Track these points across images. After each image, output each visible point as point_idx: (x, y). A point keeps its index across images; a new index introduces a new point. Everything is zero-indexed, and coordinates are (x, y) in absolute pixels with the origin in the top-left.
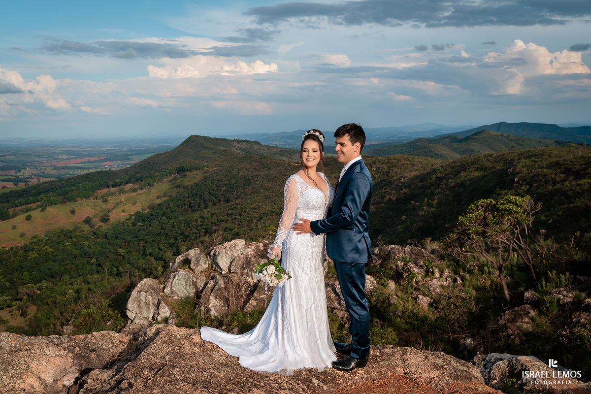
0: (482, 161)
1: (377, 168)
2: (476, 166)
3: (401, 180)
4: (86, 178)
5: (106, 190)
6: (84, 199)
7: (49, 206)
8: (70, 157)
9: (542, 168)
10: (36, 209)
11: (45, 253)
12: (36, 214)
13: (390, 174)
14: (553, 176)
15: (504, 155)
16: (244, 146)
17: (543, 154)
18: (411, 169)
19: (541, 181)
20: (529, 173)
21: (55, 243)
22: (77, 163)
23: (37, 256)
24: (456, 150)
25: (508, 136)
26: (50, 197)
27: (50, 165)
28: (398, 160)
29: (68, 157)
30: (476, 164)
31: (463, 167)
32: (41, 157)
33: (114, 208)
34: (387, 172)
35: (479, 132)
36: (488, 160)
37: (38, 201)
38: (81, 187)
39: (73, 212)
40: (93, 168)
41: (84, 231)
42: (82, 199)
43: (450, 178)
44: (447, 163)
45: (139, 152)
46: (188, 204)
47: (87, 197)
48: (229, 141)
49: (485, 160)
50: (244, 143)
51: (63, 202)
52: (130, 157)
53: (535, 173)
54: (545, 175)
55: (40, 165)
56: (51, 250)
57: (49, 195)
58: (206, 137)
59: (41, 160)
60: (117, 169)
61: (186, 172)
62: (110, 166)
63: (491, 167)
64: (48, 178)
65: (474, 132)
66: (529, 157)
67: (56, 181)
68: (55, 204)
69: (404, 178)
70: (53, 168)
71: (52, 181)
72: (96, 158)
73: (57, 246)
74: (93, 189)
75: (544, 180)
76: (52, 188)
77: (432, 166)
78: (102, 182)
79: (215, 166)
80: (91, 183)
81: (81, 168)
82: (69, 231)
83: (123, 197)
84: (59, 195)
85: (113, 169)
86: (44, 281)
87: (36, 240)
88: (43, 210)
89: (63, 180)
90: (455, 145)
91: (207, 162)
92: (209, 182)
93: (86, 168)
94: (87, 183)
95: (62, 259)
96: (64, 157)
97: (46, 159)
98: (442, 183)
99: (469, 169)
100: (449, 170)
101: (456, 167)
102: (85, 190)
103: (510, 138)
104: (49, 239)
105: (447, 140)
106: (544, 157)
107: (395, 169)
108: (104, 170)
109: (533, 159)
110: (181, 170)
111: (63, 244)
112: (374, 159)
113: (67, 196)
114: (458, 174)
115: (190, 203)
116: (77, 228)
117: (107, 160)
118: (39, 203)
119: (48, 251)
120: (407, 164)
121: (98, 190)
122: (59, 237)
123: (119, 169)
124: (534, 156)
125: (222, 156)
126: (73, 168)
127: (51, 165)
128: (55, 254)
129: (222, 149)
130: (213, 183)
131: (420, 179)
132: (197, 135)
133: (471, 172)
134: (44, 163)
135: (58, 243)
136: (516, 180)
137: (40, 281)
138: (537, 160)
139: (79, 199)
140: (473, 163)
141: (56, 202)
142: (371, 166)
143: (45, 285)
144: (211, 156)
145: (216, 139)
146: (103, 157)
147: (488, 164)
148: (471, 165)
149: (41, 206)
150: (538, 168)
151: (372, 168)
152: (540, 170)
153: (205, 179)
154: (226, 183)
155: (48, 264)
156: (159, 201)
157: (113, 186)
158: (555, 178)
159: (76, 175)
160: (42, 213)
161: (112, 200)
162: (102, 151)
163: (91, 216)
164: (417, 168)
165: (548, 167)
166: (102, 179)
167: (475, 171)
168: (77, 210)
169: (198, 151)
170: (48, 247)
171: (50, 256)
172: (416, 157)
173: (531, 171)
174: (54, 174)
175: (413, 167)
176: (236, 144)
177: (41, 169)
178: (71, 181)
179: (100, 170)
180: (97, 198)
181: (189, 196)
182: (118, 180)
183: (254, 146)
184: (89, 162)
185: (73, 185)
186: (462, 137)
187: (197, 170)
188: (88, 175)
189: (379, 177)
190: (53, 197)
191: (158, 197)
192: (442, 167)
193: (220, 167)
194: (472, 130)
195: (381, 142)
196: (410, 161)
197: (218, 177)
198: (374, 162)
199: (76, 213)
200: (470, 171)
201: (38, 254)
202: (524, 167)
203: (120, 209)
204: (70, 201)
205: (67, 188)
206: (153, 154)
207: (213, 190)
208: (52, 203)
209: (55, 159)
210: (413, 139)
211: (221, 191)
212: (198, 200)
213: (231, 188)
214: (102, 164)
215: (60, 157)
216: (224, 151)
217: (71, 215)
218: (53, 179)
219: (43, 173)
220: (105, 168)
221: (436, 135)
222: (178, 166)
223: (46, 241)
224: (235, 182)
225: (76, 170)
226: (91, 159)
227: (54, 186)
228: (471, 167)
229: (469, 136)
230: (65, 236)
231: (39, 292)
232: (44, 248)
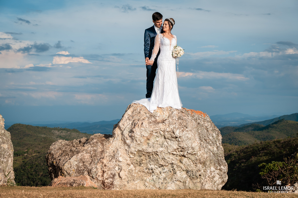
0: (271, 147)
2: (266, 151)
16: (64, 134)
24: (257, 137)
30: (266, 150)
31: (255, 152)
35: (278, 121)
43: (243, 162)
48: (50, 129)
49: (273, 146)
50: (64, 131)
63: (278, 152)
65: (274, 121)
77: (229, 151)
79: (35, 152)
90: (257, 133)
91: (27, 149)
92: (28, 167)
98: (235, 167)
99: (259, 154)
100: (242, 154)
101: (249, 152)
114: (249, 159)
125: (41, 143)
129: (43, 136)
130: (31, 168)
132: (20, 124)
133: (261, 156)
140: (263, 149)
144: (31, 143)
147: (276, 150)
148: (261, 150)
153: (25, 164)
154: (43, 168)
167: (264, 156)
169: (20, 138)
176: (57, 132)
192: (237, 152)
193: (39, 153)
194: (274, 119)
197: (36, 163)
207: (31, 174)
216: (44, 138)
228: (261, 152)
229: (269, 125)
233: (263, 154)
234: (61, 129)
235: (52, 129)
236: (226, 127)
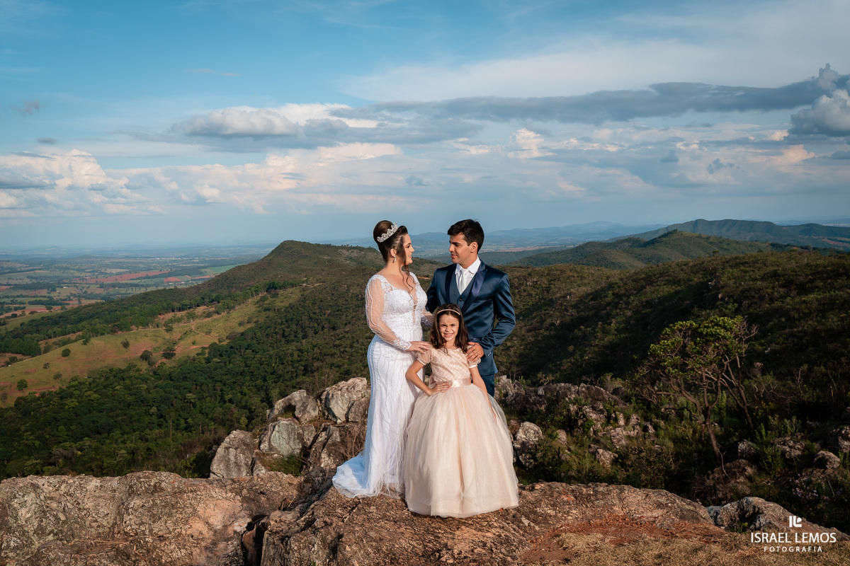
0: (674, 272)
1: (534, 282)
2: (667, 278)
3: (567, 297)
4: (144, 298)
5: (170, 315)
6: (140, 327)
7: (93, 336)
8: (122, 270)
9: (755, 280)
10: (76, 341)
11: (89, 400)
12: (76, 348)
13: (551, 290)
14: (769, 291)
15: (703, 263)
16: (356, 255)
17: (755, 262)
18: (579, 282)
19: (754, 297)
20: (737, 287)
21: (102, 387)
22: (132, 280)
23: (77, 404)
24: (638, 257)
25: (707, 238)
26: (96, 325)
27: (94, 282)
28: (562, 271)
29: (119, 270)
30: (666, 276)
31: (649, 280)
32: (83, 270)
33: (181, 339)
34: (547, 287)
35: (669, 233)
36: (682, 270)
37: (79, 331)
38: (136, 312)
39: (126, 345)
40: (153, 285)
41: (141, 371)
42: (138, 327)
43: (632, 294)
44: (628, 274)
45: (215, 264)
46: (281, 332)
47: (145, 325)
48: (336, 248)
49: (677, 269)
50: (355, 251)
51: (113, 331)
52: (203, 270)
53: (745, 287)
54: (759, 289)
55: (81, 281)
56: (95, 396)
57: (93, 322)
58: (305, 243)
59: (83, 275)
60: (185, 287)
61: (277, 290)
62: (176, 282)
63: (686, 279)
64: (93, 299)
65: (661, 233)
66: (737, 265)
67: (103, 304)
68: (102, 334)
69: (570, 295)
70: (98, 286)
71: (97, 303)
72: (156, 272)
73: (104, 390)
74: (154, 314)
75: (757, 296)
76: (97, 313)
77: (607, 279)
78: (165, 305)
79: (317, 281)
80: (151, 306)
81: (136, 285)
82: (120, 370)
83: (193, 324)
84: (107, 322)
85: (179, 287)
86: (86, 438)
87: (76, 383)
88: (85, 343)
89: (113, 302)
90: (637, 250)
91: (306, 277)
92: (309, 303)
93: (143, 286)
94: (145, 305)
95: (111, 409)
96: (114, 271)
97: (90, 274)
98: (622, 302)
99: (657, 282)
100: (631, 284)
101: (640, 280)
102: (142, 315)
103: (711, 240)
104: (94, 382)
105: (626, 244)
106: (757, 265)
107: (558, 284)
108: (167, 288)
109: (742, 268)
110: (272, 288)
111: (113, 388)
112: (530, 270)
113: (118, 323)
114: (642, 290)
115: (284, 331)
116: (131, 367)
117: (171, 274)
118: (80, 333)
119: (92, 398)
120: (574, 277)
121: (160, 314)
122: (107, 378)
123: (188, 286)
124: (743, 264)
125: (325, 269)
126: (126, 285)
127: (97, 282)
128: (102, 401)
129: (326, 258)
130: (314, 304)
131: (591, 296)
132: (293, 241)
133: (660, 286)
134: (86, 280)
135: (105, 387)
136: (720, 296)
137: (82, 439)
138: (748, 269)
139: (134, 326)
140: (662, 274)
141: (104, 332)
142: (526, 280)
143: (88, 443)
144: (311, 268)
145: (319, 245)
146: (167, 270)
147: (682, 276)
148: (660, 277)
149: (83, 337)
150: (749, 280)
151: (527, 282)
152: (751, 283)
153: (304, 299)
154: (331, 304)
155: (91, 415)
156: (241, 329)
157: (180, 310)
158: (773, 293)
159: (131, 295)
160: (85, 347)
161: (178, 329)
162: (165, 262)
163: (149, 350)
164: (586, 281)
165: (762, 279)
166: (166, 301)
167: (664, 285)
168: (131, 341)
169: (294, 261)
170: (92, 392)
171: (95, 405)
172: (586, 267)
173: (740, 284)
174: (100, 294)
175: (581, 280)
176: (345, 252)
177: (83, 287)
178: (124, 302)
179: (162, 288)
180: (158, 326)
181: (282, 322)
182: (187, 302)
183: (369, 254)
184: (148, 277)
185: (126, 309)
186: (647, 239)
187: (293, 286)
188: (147, 294)
189: (537, 295)
190: (99, 325)
191: (241, 324)
192: (622, 279)
193: (323, 282)
194: (660, 230)
195: (538, 248)
196: (578, 272)
197: (320, 296)
198: (530, 274)
199: (130, 347)
200: (658, 285)
201: (78, 402)
202: (730, 279)
203: (189, 340)
204: (121, 329)
205: (119, 313)
206: (234, 266)
207: (314, 313)
208: (97, 333)
209: (103, 273)
210: (581, 244)
211: (325, 314)
212: (294, 327)
213: (338, 311)
214: (165, 280)
215: (108, 271)
216: (329, 261)
217: (124, 349)
218: (99, 301)
219: (86, 292)
220: (169, 285)
221: (611, 237)
222: (267, 282)
223: (90, 385)
224: (344, 302)
225: (130, 289)
226: (151, 273)
227: (100, 310)
228: (660, 279)
229: (655, 239)
230: (115, 377)
231: (79, 453)
232: (86, 394)
233: (663, 282)
234: (352, 248)
235: (339, 248)
236: (591, 242)
